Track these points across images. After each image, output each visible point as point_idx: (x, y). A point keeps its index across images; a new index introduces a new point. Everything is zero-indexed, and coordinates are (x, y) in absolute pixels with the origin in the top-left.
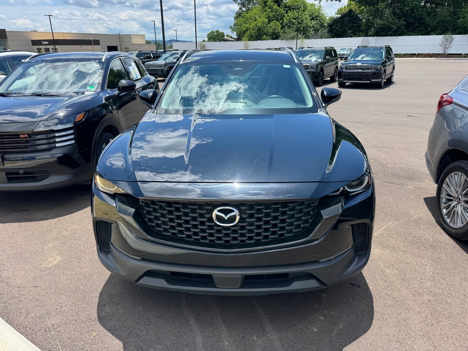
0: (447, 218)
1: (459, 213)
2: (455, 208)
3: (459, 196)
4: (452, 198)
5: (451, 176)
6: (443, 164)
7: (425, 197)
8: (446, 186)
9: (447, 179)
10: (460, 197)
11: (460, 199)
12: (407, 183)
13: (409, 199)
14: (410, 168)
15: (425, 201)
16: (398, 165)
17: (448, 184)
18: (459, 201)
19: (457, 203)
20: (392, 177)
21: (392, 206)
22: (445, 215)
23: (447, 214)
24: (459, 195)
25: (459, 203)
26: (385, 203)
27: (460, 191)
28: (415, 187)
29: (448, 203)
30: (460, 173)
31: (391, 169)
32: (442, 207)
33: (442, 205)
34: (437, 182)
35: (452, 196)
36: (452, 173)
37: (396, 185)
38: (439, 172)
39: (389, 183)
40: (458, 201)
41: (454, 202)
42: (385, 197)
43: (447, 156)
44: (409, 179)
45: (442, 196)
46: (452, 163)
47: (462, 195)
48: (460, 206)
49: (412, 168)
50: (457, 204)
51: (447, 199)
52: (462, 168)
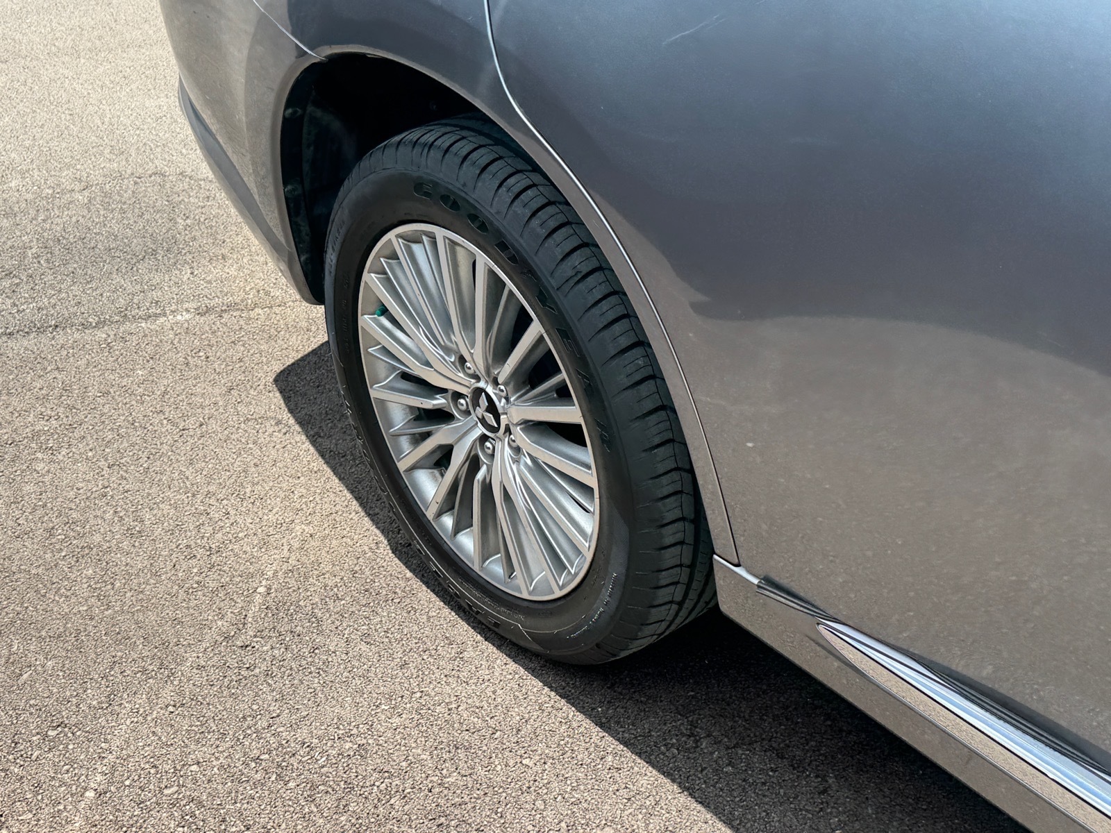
0: (457, 529)
1: (520, 500)
2: (483, 470)
3: (482, 384)
4: (439, 401)
5: (387, 252)
6: (306, 167)
7: (278, 367)
8: (375, 320)
9: (370, 279)
10: (490, 390)
11: (492, 408)
12: (154, 288)
13: (191, 423)
14: (140, 170)
15: (287, 399)
16: (68, 166)
17: (384, 311)
18: (490, 419)
19: (480, 430)
20: (49, 278)
21: (97, 538)
22: (439, 514)
23: (448, 505)
24: (478, 379)
25: (494, 430)
26: (51, 532)
27: (477, 356)
28: (208, 310)
29: (428, 435)
30: (440, 233)
31: (32, 212)
32: (402, 466)
33: (400, 452)
34: (314, 291)
35: (443, 391)
36: (391, 235)
37: (88, 336)
38: (305, 229)
39: (41, 330)
40: (483, 421)
41: (461, 422)
42: (40, 466)
43: (310, 109)
44: (154, 252)
45: (375, 393)
46: (365, 163)
47: (495, 382)
48: (507, 450)
49: (151, 168)
50: (484, 438)
51: (411, 408)
52: (445, 198)
